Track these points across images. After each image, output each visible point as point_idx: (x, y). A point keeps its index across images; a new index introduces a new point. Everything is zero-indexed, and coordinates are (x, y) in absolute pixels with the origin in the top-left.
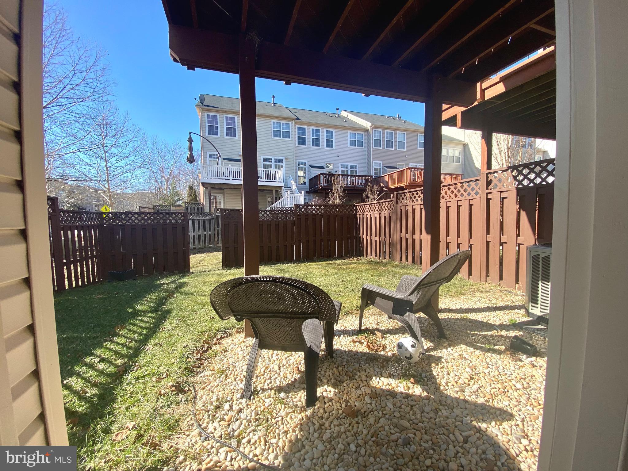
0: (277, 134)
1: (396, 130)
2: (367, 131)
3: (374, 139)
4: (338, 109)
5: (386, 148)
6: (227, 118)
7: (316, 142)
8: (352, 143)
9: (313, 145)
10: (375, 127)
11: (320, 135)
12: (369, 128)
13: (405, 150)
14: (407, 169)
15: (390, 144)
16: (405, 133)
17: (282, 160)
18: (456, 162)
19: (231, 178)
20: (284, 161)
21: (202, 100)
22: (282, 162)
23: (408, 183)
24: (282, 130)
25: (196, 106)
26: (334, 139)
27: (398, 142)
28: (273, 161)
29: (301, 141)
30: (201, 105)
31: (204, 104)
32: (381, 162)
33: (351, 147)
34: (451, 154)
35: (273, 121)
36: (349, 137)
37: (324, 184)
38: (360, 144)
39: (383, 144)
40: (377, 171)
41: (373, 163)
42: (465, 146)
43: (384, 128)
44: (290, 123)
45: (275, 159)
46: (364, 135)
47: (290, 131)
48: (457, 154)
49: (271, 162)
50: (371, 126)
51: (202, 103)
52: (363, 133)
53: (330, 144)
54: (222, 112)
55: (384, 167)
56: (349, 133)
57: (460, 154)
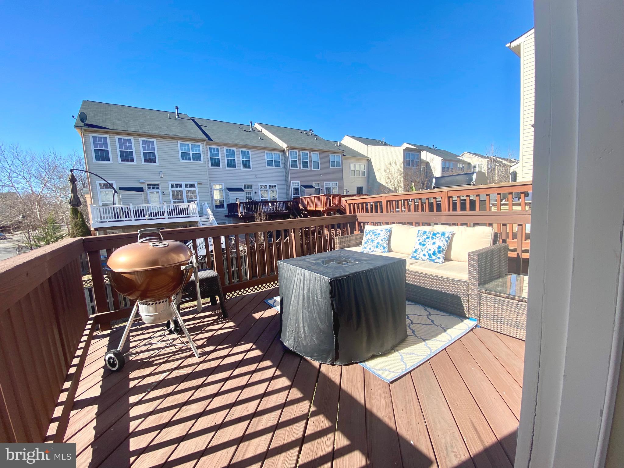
0: (186, 157)
1: (310, 150)
2: (284, 151)
3: (290, 159)
4: (251, 123)
5: (302, 168)
6: (120, 140)
7: (231, 164)
8: (270, 163)
9: (228, 167)
10: (290, 148)
11: (236, 156)
12: (285, 148)
13: (319, 169)
14: (323, 196)
15: (306, 164)
16: (319, 153)
17: (194, 185)
18: (362, 176)
19: (133, 218)
20: (196, 186)
21: (83, 118)
22: (195, 187)
23: (325, 208)
24: (191, 153)
25: (76, 127)
26: (250, 160)
27: (312, 162)
28: (183, 186)
29: (215, 163)
30: (82, 124)
31: (86, 122)
32: (299, 182)
33: (269, 167)
34: (358, 169)
35: (179, 142)
36: (266, 158)
37: (244, 212)
38: (278, 164)
39: (300, 164)
40: (296, 190)
41: (292, 183)
42: (369, 161)
43: (299, 149)
44: (201, 144)
45: (186, 185)
46: (280, 155)
47: (201, 153)
48: (362, 169)
49: (180, 187)
50: (287, 148)
51: (83, 122)
52: (280, 153)
53: (247, 165)
54: (114, 133)
55: (302, 187)
56: (265, 153)
57: (365, 168)
